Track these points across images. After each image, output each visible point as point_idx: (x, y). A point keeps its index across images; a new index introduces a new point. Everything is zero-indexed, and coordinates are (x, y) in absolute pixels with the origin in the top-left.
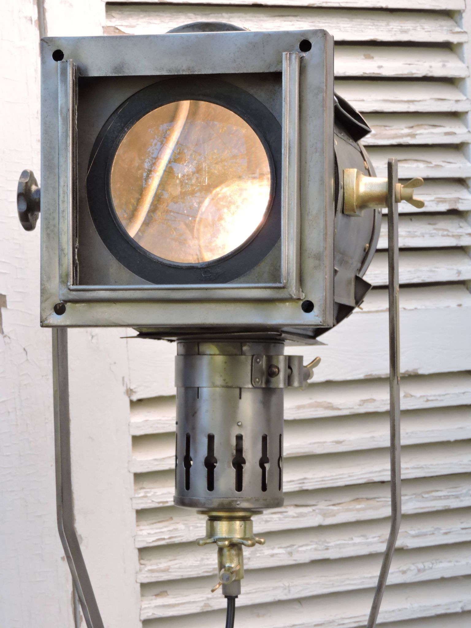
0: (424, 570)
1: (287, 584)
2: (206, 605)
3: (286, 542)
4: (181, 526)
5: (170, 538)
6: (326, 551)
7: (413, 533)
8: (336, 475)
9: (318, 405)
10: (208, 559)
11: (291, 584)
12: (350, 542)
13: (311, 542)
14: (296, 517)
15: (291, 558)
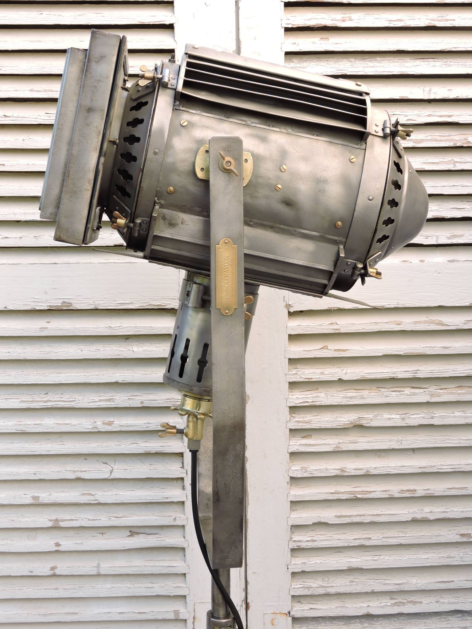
1: (400, 439)
2: (337, 447)
3: (402, 411)
4: (323, 395)
5: (312, 402)
6: (431, 419)
8: (443, 370)
9: (432, 322)
10: (341, 417)
11: (404, 439)
12: (451, 415)
13: (421, 412)
14: (410, 395)
15: (403, 422)
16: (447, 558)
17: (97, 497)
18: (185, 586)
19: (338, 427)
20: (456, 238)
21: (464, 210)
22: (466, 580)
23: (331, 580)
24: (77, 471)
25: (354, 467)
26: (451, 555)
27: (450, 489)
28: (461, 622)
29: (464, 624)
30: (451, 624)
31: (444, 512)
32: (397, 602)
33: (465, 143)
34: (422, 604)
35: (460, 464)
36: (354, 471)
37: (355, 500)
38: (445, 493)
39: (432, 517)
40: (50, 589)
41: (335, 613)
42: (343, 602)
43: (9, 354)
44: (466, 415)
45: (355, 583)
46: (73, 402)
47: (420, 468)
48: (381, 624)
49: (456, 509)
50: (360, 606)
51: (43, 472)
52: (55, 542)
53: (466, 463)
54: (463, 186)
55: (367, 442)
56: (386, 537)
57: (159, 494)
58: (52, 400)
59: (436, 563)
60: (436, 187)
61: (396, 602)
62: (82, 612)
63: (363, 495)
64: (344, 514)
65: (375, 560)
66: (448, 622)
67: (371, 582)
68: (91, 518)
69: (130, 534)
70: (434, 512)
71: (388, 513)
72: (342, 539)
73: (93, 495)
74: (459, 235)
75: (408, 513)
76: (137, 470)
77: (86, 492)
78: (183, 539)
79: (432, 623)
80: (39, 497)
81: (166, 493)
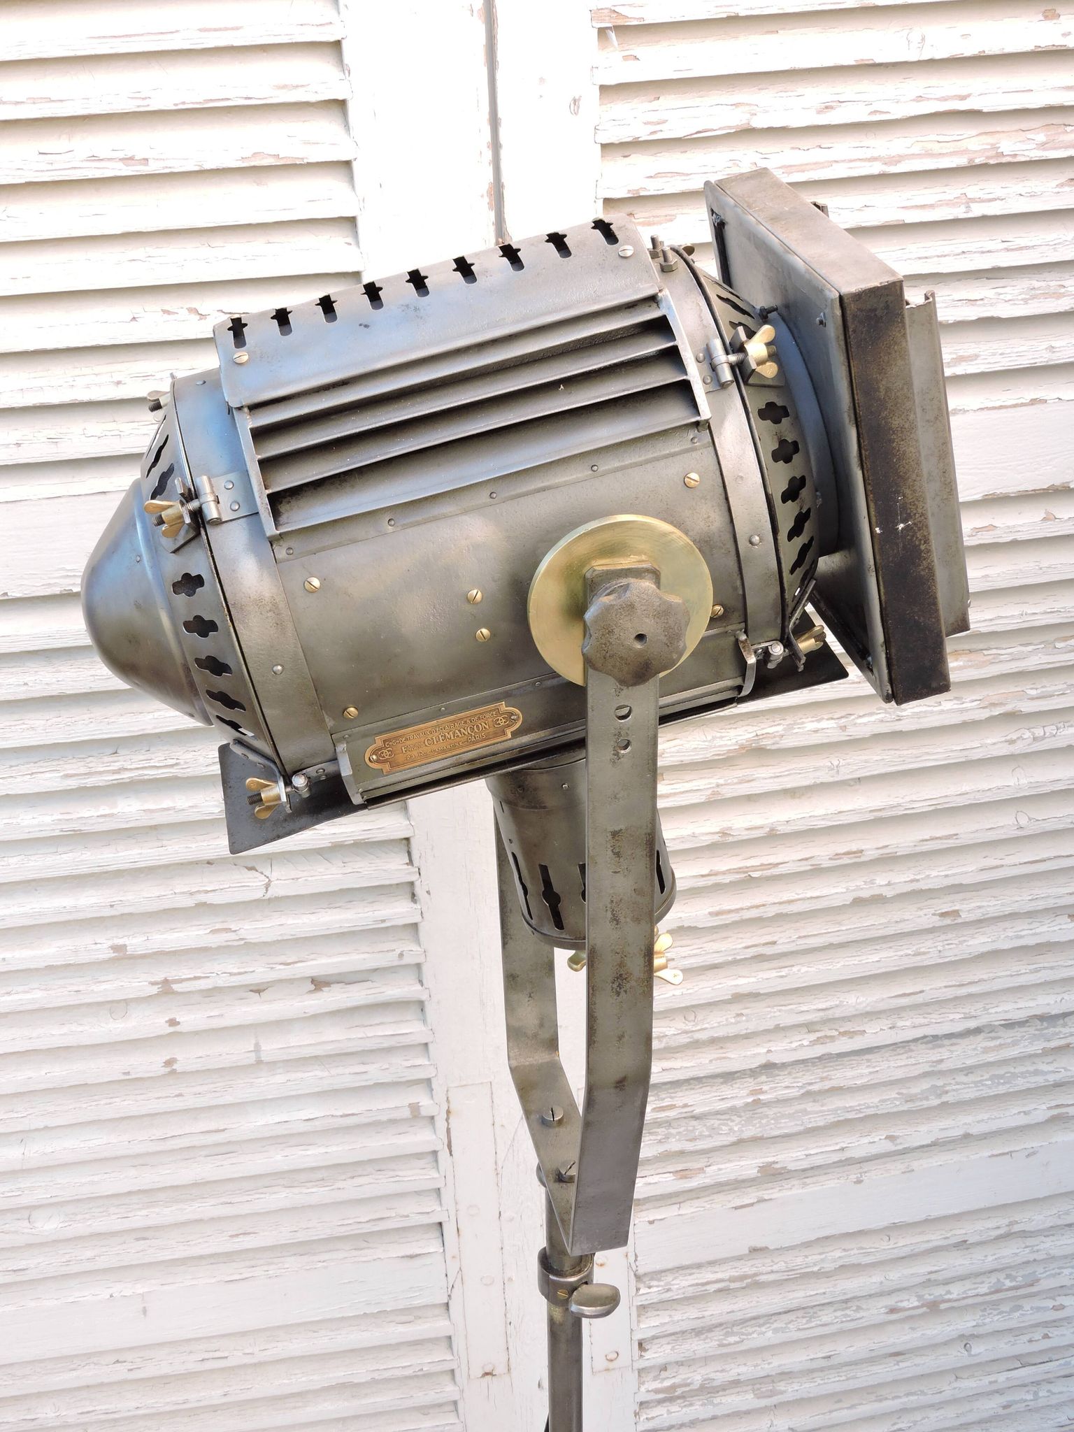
0: (1043, 738)
1: (836, 763)
2: (714, 794)
6: (897, 723)
7: (1033, 693)
10: (721, 737)
11: (842, 762)
12: (935, 709)
13: (877, 709)
14: (857, 683)
15: (843, 733)
16: (914, 955)
17: (242, 934)
18: (427, 1063)
19: (717, 758)
20: (964, 363)
21: (981, 302)
22: (946, 987)
23: (700, 1017)
24: (198, 891)
25: (747, 825)
26: (922, 950)
27: (926, 840)
28: (932, 1051)
29: (939, 1055)
30: (914, 1057)
31: (912, 881)
32: (821, 1037)
33: (991, 157)
34: (866, 1035)
35: (946, 796)
36: (747, 832)
37: (747, 881)
38: (916, 848)
39: (889, 893)
40: (167, 1097)
41: (708, 1071)
42: (722, 1048)
43: (25, 688)
44: (964, 706)
45: (744, 1018)
46: (175, 767)
47: (871, 811)
48: (790, 1074)
49: (934, 873)
50: (753, 1052)
51: (128, 900)
52: (167, 1019)
53: (959, 793)
54: (983, 252)
55: (771, 777)
56: (805, 937)
57: (366, 915)
58: (129, 767)
59: (895, 966)
60: (926, 258)
61: (818, 1038)
62: (234, 1126)
63: (765, 872)
64: (726, 907)
65: (782, 977)
66: (910, 1054)
67: (775, 1012)
68: (236, 971)
69: (313, 987)
70: (895, 884)
71: (808, 895)
72: (723, 949)
73: (235, 931)
74: (969, 356)
75: (845, 890)
76: (319, 878)
77: (218, 926)
78: (418, 987)
79: (881, 1059)
80: (125, 946)
81: (380, 912)
